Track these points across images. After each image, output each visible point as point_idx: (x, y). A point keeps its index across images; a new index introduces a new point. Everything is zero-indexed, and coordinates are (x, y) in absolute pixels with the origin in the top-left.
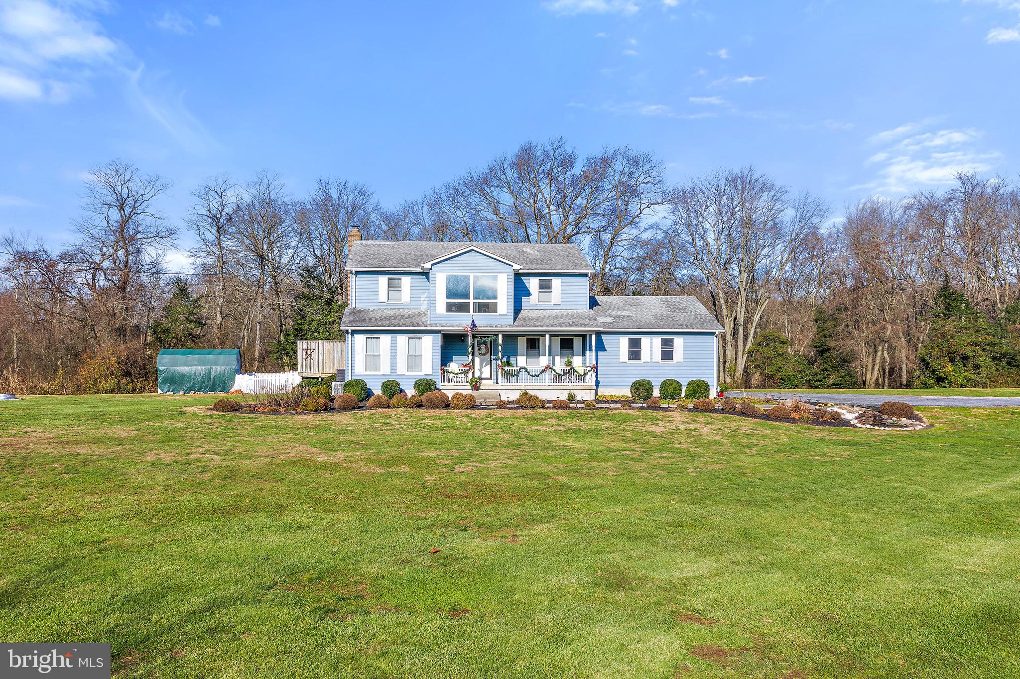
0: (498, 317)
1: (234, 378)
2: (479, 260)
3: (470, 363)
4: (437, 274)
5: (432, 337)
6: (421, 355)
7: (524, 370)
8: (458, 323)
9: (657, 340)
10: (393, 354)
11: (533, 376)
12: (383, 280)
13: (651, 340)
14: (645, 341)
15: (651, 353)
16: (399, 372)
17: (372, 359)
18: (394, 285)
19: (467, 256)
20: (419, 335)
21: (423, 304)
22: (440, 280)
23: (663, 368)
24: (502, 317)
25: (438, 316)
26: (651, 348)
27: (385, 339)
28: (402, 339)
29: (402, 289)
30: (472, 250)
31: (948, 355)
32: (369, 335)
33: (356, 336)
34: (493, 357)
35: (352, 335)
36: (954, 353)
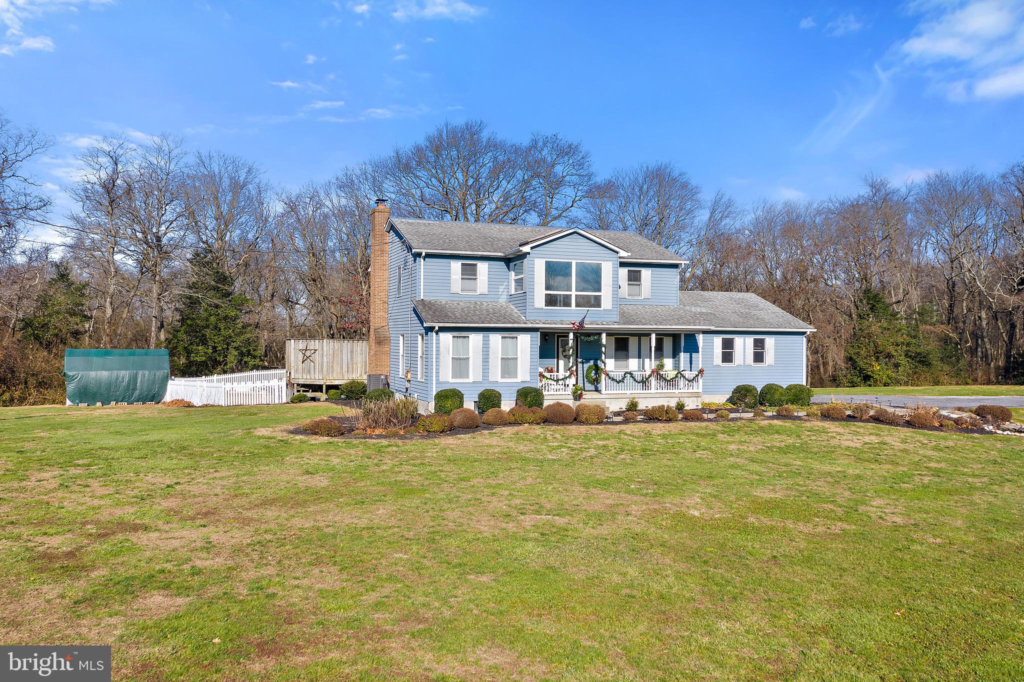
0: (602, 313)
1: (166, 385)
2: (582, 244)
3: (572, 367)
4: (536, 260)
5: (529, 336)
6: (516, 359)
7: (629, 375)
8: (558, 319)
9: (750, 340)
10: (485, 356)
11: (639, 383)
12: (456, 266)
13: (744, 340)
14: (738, 341)
15: (744, 355)
16: (491, 379)
17: (460, 364)
18: (469, 272)
19: (569, 240)
20: (514, 334)
21: (502, 297)
22: (537, 267)
23: (755, 371)
24: (608, 313)
25: (535, 311)
26: (744, 349)
27: (475, 339)
28: (496, 339)
29: (478, 276)
30: (575, 232)
31: (874, 354)
32: (456, 334)
33: (441, 335)
34: (579, 360)
35: (437, 334)
36: (881, 353)
